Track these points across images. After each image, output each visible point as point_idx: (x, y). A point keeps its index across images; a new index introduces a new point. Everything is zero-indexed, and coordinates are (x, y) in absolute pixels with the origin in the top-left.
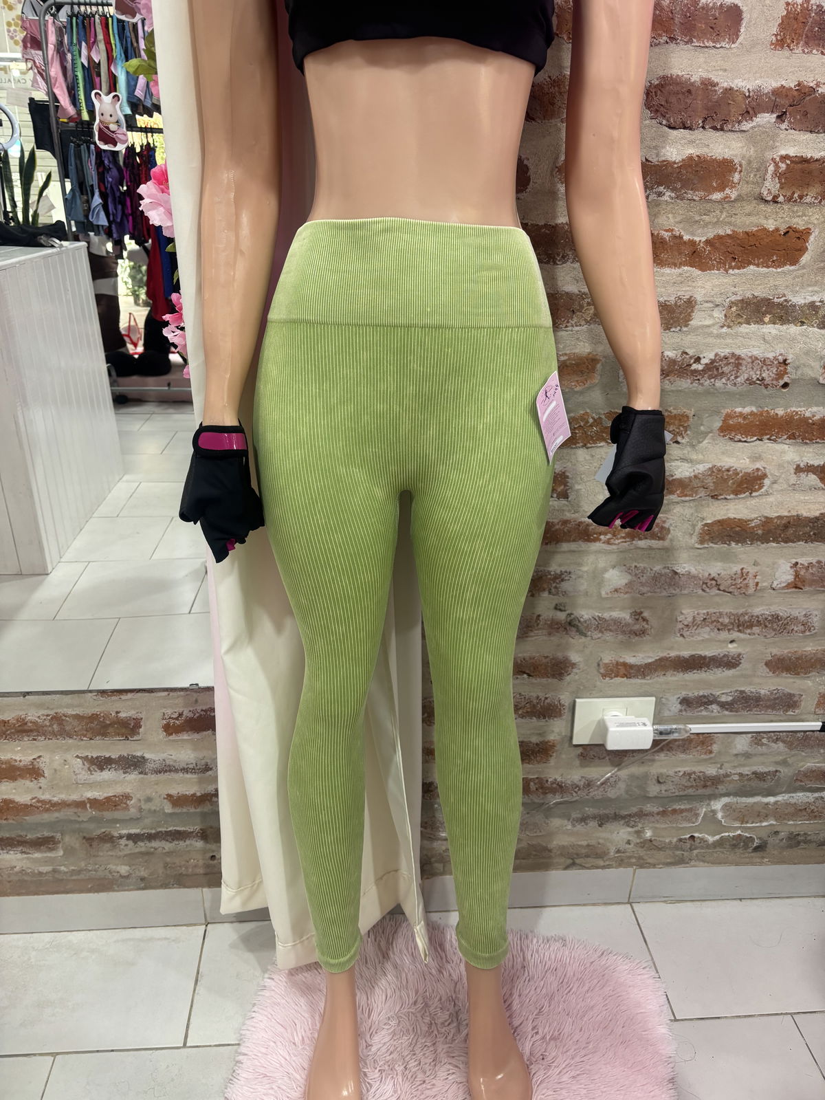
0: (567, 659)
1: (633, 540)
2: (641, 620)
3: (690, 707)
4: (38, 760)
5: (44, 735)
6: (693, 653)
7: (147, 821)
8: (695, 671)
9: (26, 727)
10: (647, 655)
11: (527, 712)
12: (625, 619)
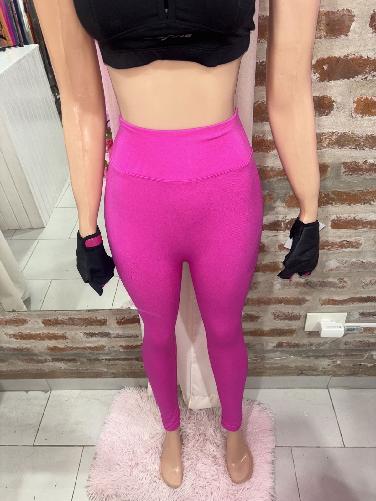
0: (304, 298)
1: (342, 248)
2: (343, 281)
3: (364, 316)
4: (65, 334)
5: (66, 325)
6: (369, 295)
7: (113, 354)
8: (369, 302)
9: (58, 322)
10: (345, 296)
11: (283, 318)
12: (335, 282)
